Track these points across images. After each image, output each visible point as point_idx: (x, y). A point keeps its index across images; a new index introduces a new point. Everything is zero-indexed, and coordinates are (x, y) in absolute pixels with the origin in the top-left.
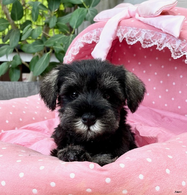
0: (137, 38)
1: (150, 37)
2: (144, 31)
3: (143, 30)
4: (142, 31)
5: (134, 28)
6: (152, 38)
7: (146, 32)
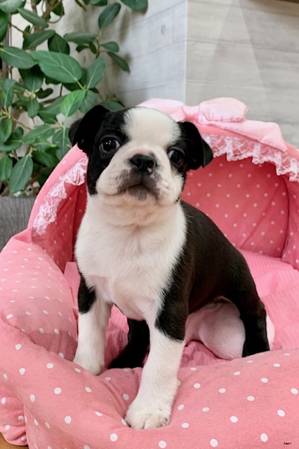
0: (220, 148)
1: (239, 146)
2: (228, 139)
3: (228, 137)
4: (226, 140)
5: (213, 135)
6: (242, 149)
7: (231, 141)
